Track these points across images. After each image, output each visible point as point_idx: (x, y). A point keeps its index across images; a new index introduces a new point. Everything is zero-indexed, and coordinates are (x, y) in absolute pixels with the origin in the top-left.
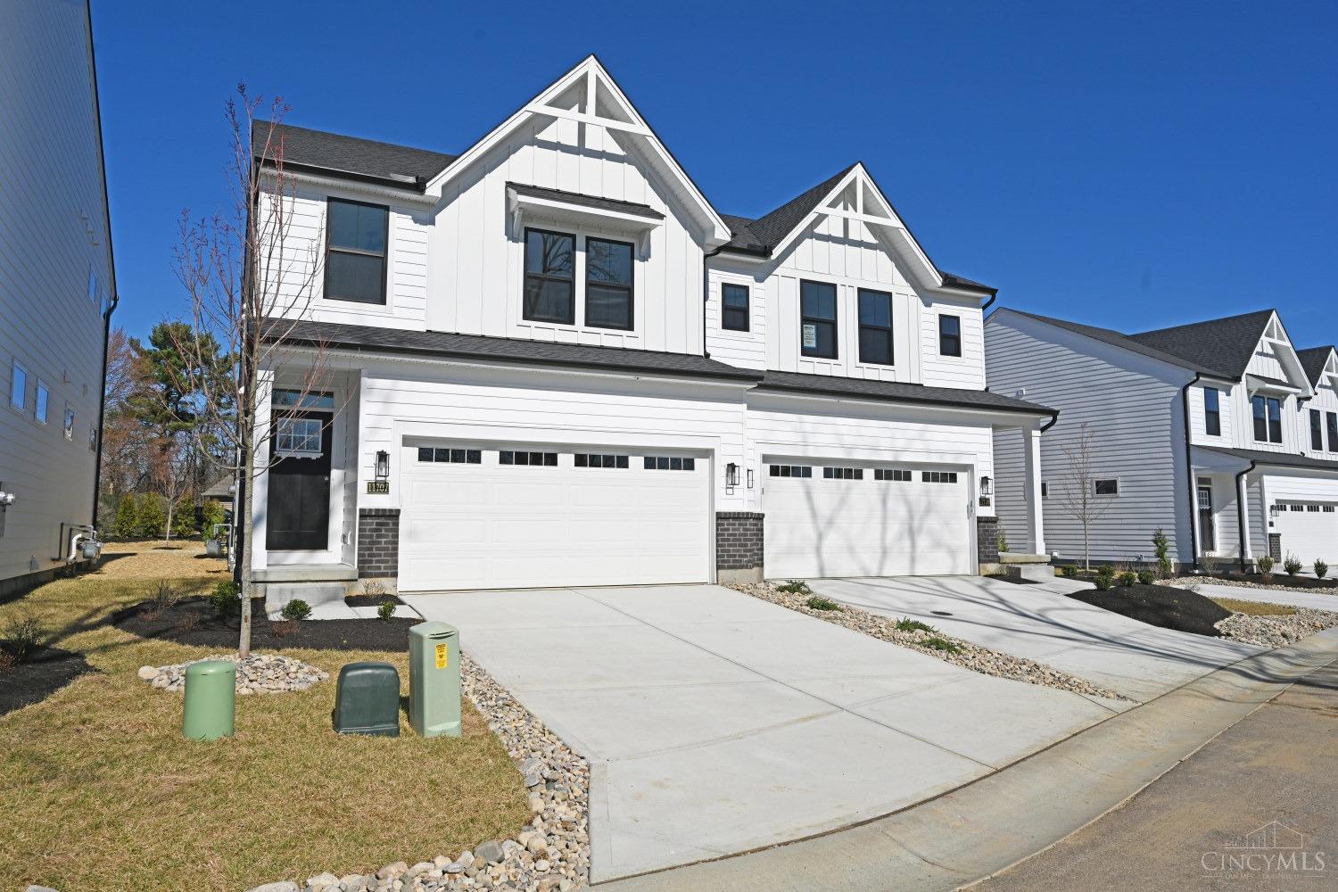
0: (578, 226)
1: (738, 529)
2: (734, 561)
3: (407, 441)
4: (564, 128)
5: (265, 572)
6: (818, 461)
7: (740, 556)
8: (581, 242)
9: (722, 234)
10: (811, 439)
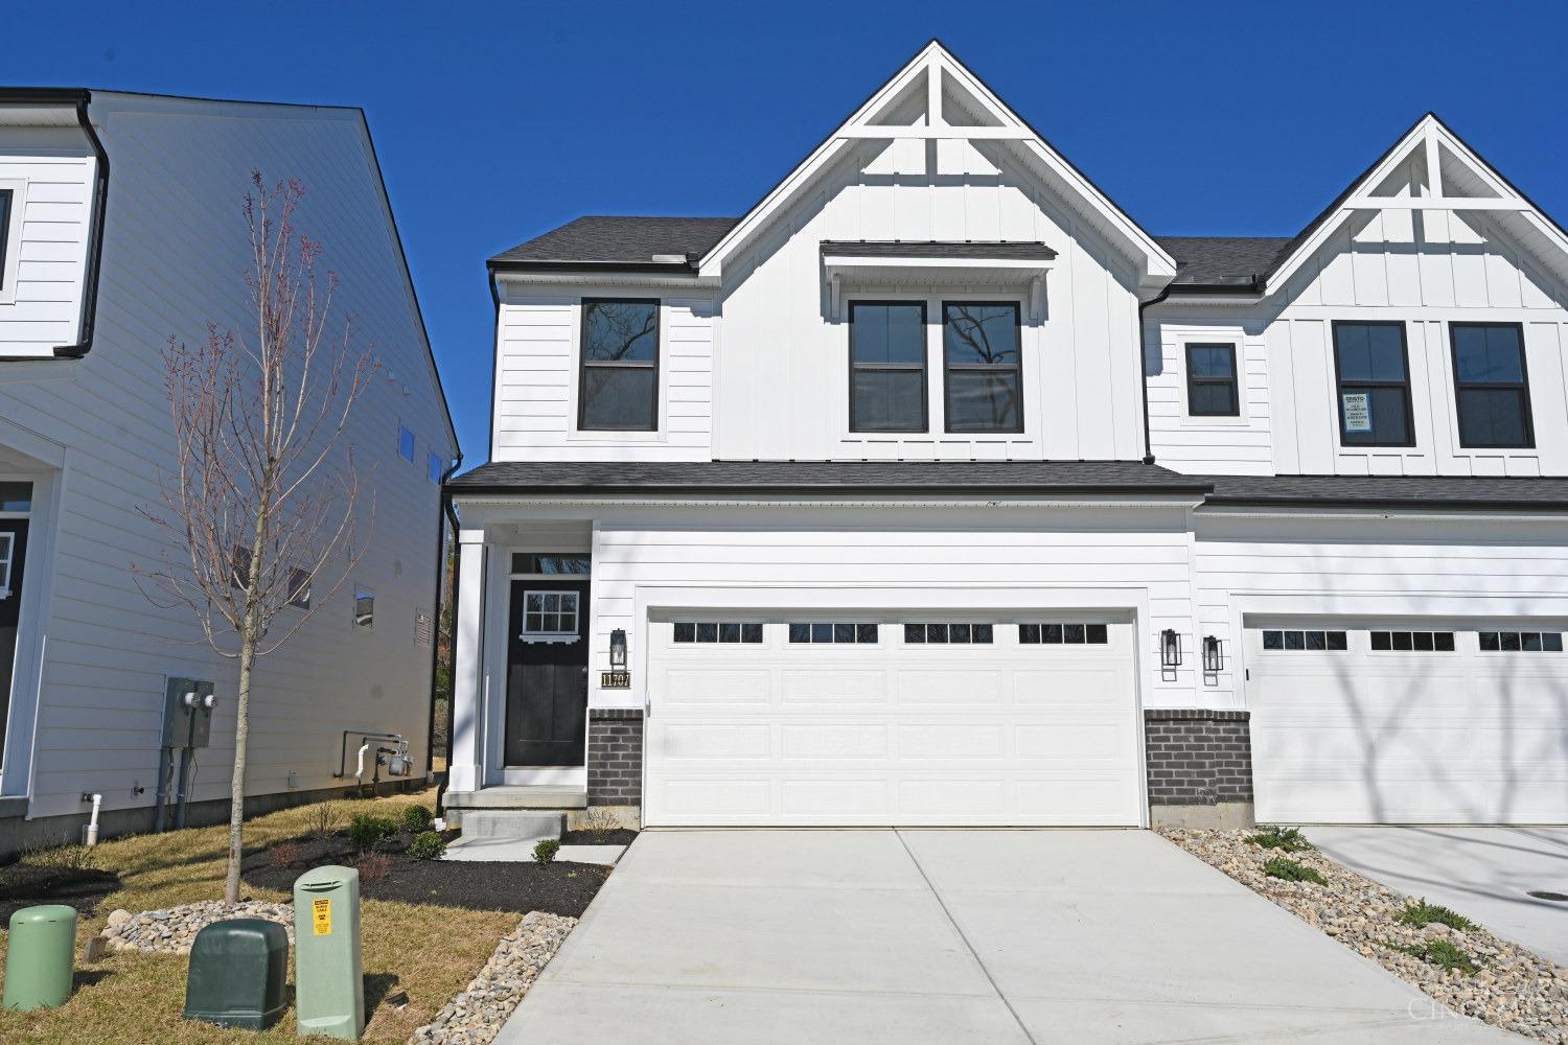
0: (929, 287)
1: (1186, 739)
2: (1180, 792)
3: (656, 614)
4: (904, 151)
5: (470, 795)
6: (1358, 622)
7: (1191, 783)
8: (934, 310)
9: (1161, 266)
10: (1339, 584)
